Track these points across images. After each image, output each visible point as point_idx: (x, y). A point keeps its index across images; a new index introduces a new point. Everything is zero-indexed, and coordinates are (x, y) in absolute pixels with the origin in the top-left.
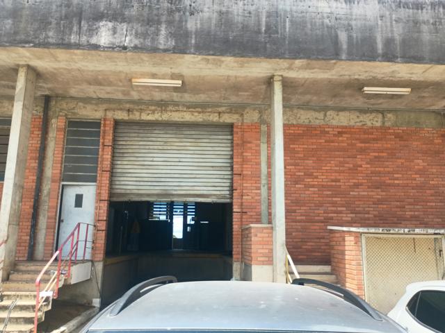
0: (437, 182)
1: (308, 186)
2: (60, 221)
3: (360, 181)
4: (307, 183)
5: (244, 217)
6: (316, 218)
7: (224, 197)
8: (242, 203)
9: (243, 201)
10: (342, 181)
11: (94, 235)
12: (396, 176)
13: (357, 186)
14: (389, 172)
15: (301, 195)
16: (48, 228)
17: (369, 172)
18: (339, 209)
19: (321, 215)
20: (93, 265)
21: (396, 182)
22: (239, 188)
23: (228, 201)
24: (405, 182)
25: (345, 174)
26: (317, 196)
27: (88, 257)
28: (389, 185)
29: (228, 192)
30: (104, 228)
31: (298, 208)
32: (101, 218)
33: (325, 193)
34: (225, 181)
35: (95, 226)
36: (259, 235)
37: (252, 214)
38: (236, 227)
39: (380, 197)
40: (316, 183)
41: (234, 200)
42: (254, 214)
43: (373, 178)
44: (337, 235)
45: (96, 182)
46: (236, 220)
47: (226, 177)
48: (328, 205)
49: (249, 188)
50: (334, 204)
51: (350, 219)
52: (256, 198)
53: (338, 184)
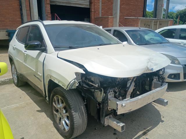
8: (94, 8)
11: (47, 19)
23: (89, 7)
29: (88, 4)
30: (50, 16)
32: (48, 12)
35: (46, 15)
36: (110, 20)
37: (97, 12)
41: (91, 7)
44: (130, 20)
49: (96, 2)
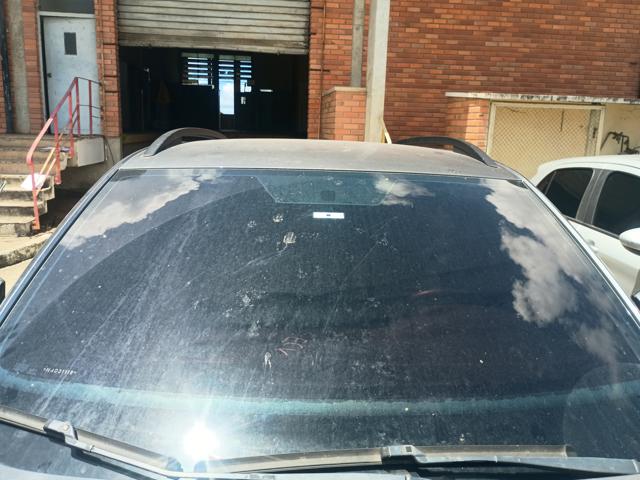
0: (613, 30)
1: (424, 31)
2: (47, 76)
3: (503, 25)
4: (423, 26)
5: (326, 77)
6: (432, 81)
7: (296, 45)
8: (323, 55)
9: (325, 52)
10: (475, 23)
11: (102, 98)
12: (557, 17)
13: (497, 31)
14: (547, 12)
15: (413, 45)
16: (29, 85)
17: (519, 10)
18: (466, 68)
19: (438, 77)
20: (106, 142)
21: (555, 27)
22: (319, 31)
23: (303, 52)
24: (568, 27)
25: (482, 12)
26: (435, 46)
27: (97, 130)
28: (544, 32)
29: (302, 38)
30: (115, 88)
31: (406, 65)
32: (108, 73)
33: (448, 42)
34: (298, 18)
35: (100, 84)
36: (346, 103)
37: (337, 73)
38: (313, 92)
39: (527, 50)
40: (437, 26)
41: (311, 51)
42: (341, 73)
43: (523, 20)
44: (458, 105)
45: (93, 13)
46: (314, 82)
47: (300, 12)
48: (451, 62)
49: (334, 32)
50: (460, 60)
51: (479, 83)
52: (346, 48)
53: (469, 28)
